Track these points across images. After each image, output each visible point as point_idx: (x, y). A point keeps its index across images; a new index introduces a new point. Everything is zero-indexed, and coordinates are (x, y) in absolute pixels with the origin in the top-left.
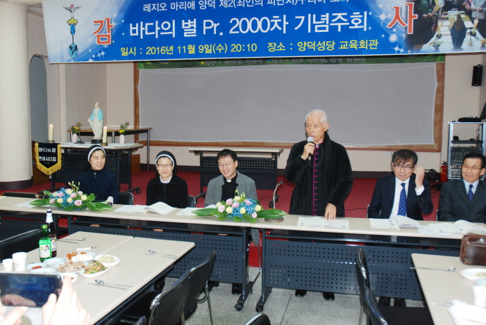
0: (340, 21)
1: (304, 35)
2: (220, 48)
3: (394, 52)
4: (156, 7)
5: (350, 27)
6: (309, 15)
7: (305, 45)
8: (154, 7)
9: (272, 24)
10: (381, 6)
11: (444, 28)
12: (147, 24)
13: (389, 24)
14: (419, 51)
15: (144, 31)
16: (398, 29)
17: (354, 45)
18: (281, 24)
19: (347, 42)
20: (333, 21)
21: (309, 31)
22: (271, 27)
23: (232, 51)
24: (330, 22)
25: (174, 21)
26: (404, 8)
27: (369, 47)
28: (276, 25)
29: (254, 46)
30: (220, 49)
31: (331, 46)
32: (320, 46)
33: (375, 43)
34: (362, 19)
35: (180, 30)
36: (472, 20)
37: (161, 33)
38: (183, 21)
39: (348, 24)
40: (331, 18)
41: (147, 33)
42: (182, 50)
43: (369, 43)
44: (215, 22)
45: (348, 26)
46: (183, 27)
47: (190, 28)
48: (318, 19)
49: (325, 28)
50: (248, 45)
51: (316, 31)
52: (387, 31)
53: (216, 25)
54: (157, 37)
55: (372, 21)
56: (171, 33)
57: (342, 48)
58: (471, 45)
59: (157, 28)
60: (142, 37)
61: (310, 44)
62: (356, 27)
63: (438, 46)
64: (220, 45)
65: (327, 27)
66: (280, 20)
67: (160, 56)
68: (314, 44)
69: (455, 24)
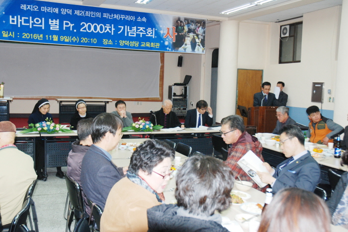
0: (141, 31)
1: (123, 37)
2: (74, 39)
3: (166, 50)
4: (30, 7)
5: (147, 35)
6: (126, 26)
7: (123, 43)
8: (29, 7)
9: (106, 29)
10: (161, 26)
11: (188, 41)
12: (23, 18)
13: (165, 36)
14: (177, 50)
15: (21, 22)
16: (169, 39)
17: (148, 45)
18: (110, 29)
19: (145, 43)
20: (138, 31)
21: (126, 35)
22: (105, 30)
23: (81, 42)
24: (137, 31)
25: (43, 19)
26: (171, 29)
27: (155, 47)
28: (108, 30)
29: (95, 40)
31: (137, 44)
32: (131, 44)
33: (158, 45)
34: (152, 32)
35: (47, 25)
36: (199, 39)
37: (34, 25)
38: (50, 20)
39: (145, 33)
40: (137, 29)
41: (23, 24)
42: (49, 38)
43: (155, 44)
44: (71, 23)
45: (145, 35)
46: (50, 23)
47: (54, 25)
48: (131, 29)
49: (134, 34)
50: (92, 39)
51: (129, 35)
52: (164, 40)
53: (72, 25)
54: (31, 27)
55: (157, 33)
56: (41, 26)
57: (142, 46)
58: (198, 50)
59: (31, 22)
60: (19, 26)
61: (126, 42)
62: (149, 35)
63: (186, 49)
64: (74, 37)
65: (135, 34)
66: (110, 27)
67: (33, 40)
68: (128, 42)
69: (192, 39)
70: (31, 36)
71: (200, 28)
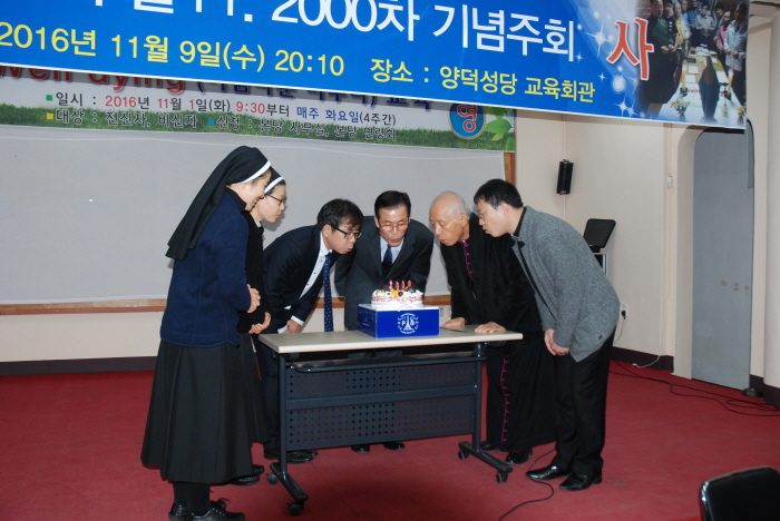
0: (524, 32)
1: (451, 50)
2: (244, 56)
3: (618, 112)
5: (545, 50)
6: (465, 8)
7: (456, 76)
9: (382, 14)
10: (596, 15)
11: (690, 76)
13: (611, 54)
14: (656, 115)
16: (625, 68)
17: (552, 90)
18: (402, 17)
19: (539, 81)
20: (513, 29)
21: (465, 45)
22: (380, 20)
23: (277, 68)
24: (507, 31)
26: (633, 28)
27: (578, 96)
28: (391, 17)
29: (337, 62)
30: (244, 60)
31: (509, 85)
32: (486, 82)
33: (589, 89)
34: (566, 35)
36: (726, 69)
39: (540, 41)
40: (510, 22)
42: (126, 47)
43: (579, 88)
45: (539, 46)
48: (483, 20)
49: (496, 43)
50: (323, 58)
51: (480, 46)
52: (609, 69)
55: (583, 43)
57: (530, 92)
58: (726, 114)
61: (467, 75)
62: (555, 50)
63: (684, 109)
64: (244, 48)
65: (501, 40)
66: (400, 8)
67: (50, 56)
68: (476, 75)
69: (705, 72)
70: (37, 38)
71: (731, 29)
